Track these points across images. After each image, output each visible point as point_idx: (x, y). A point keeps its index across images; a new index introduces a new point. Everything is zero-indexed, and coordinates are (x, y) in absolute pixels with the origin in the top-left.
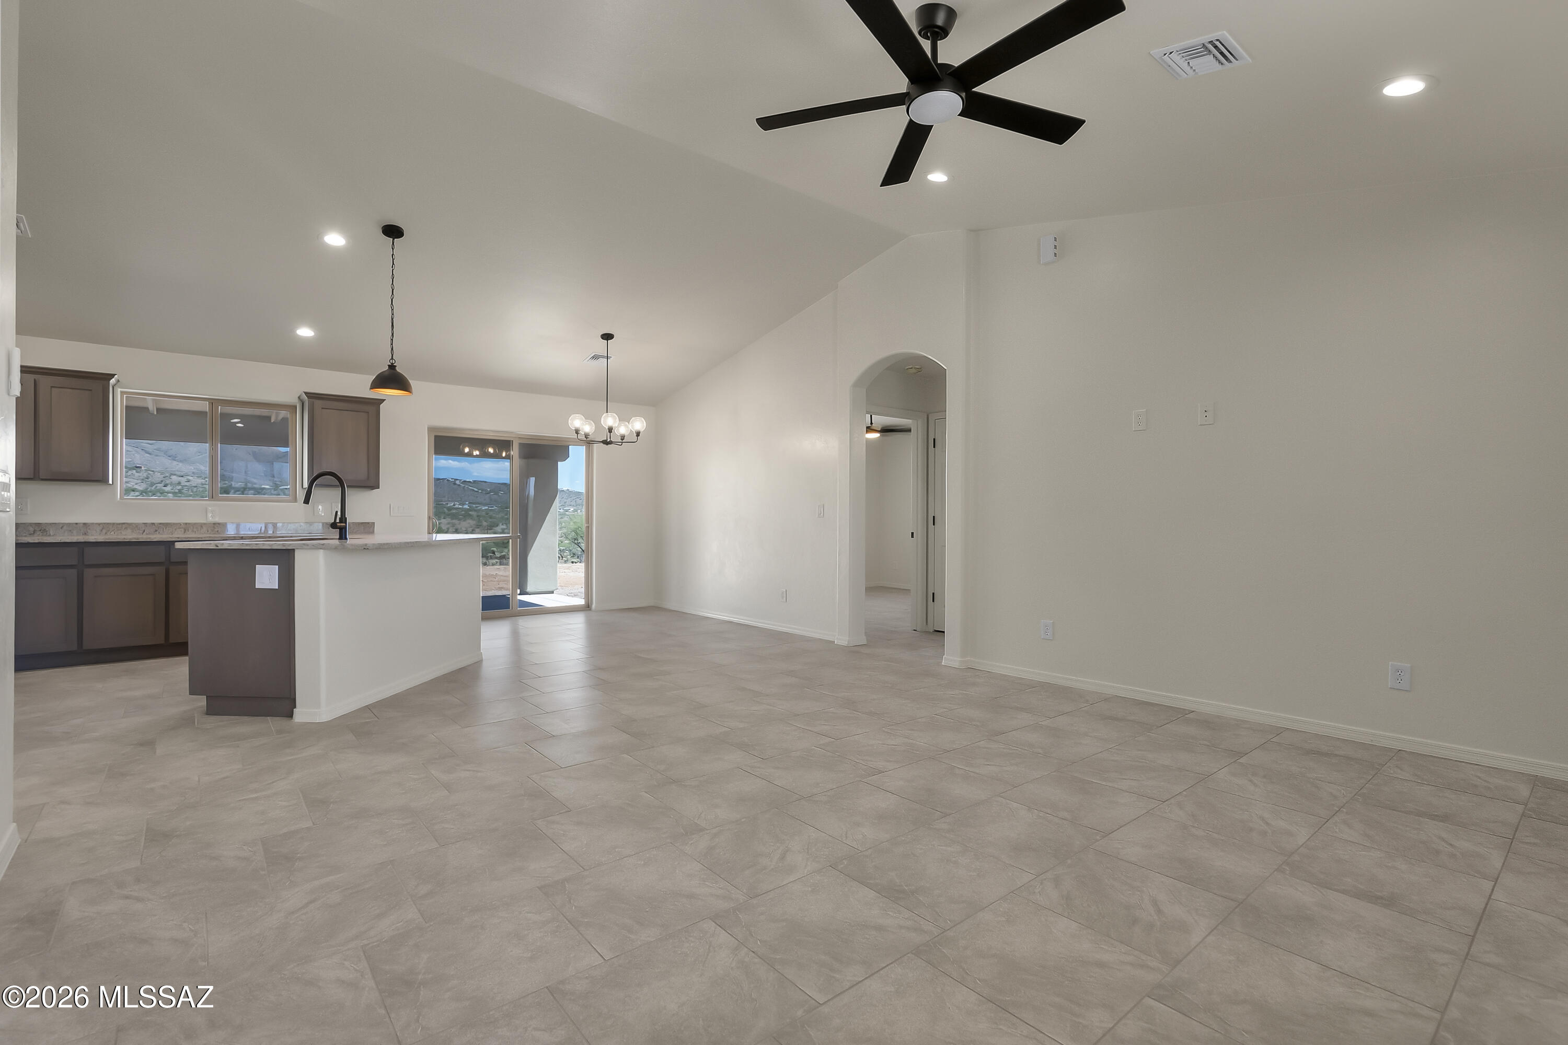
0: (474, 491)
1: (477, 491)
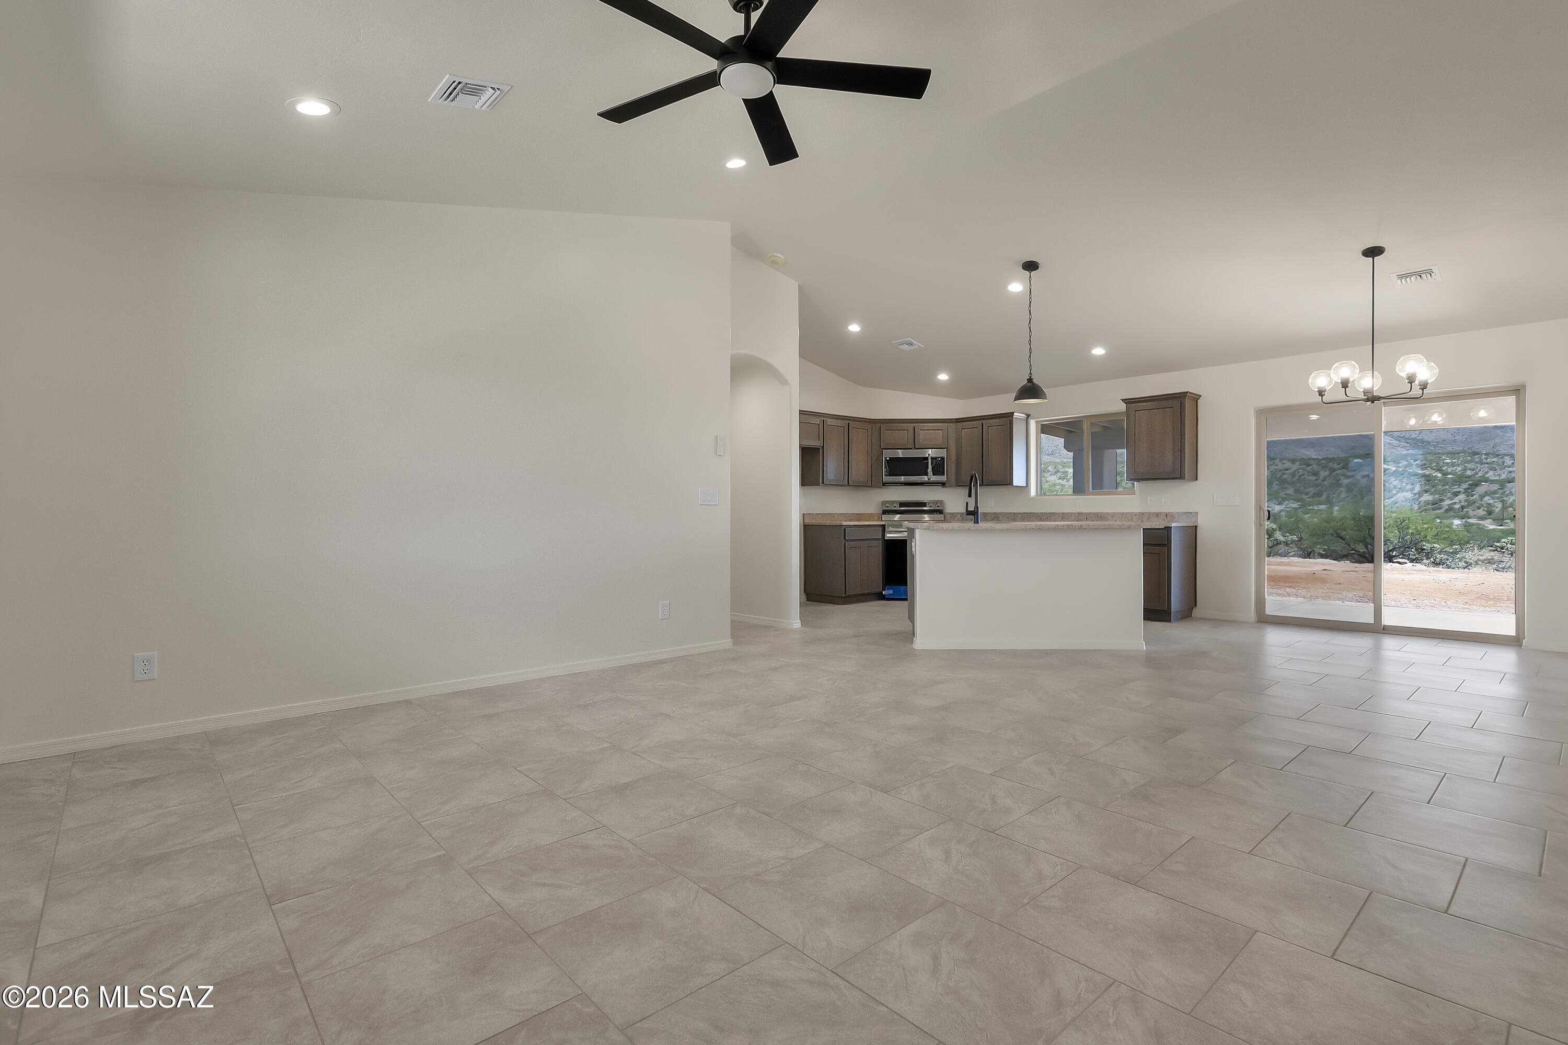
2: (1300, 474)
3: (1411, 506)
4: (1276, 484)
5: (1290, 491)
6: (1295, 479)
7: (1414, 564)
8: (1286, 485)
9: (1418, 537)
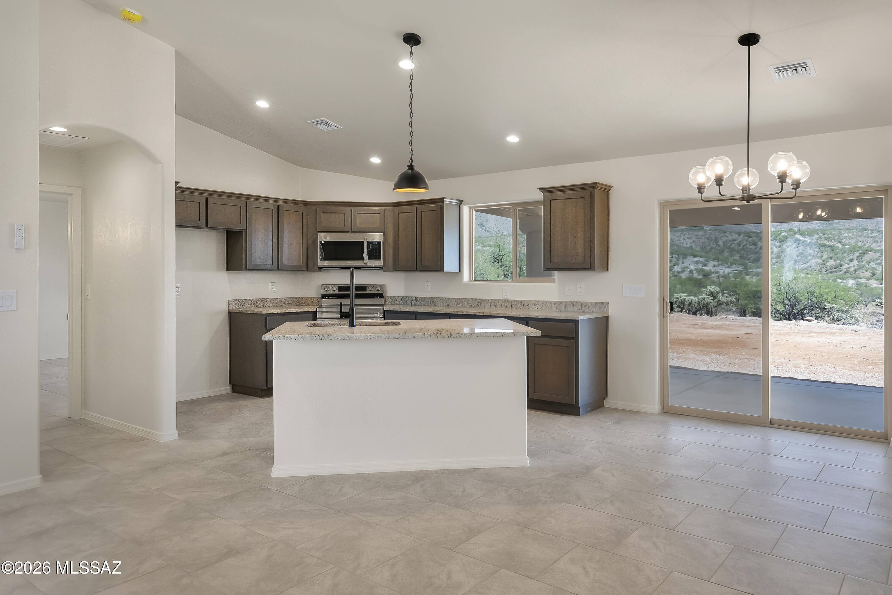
2: (744, 244)
3: (821, 269)
4: (727, 252)
5: (737, 257)
6: (740, 248)
7: (818, 321)
8: (734, 253)
9: (821, 299)
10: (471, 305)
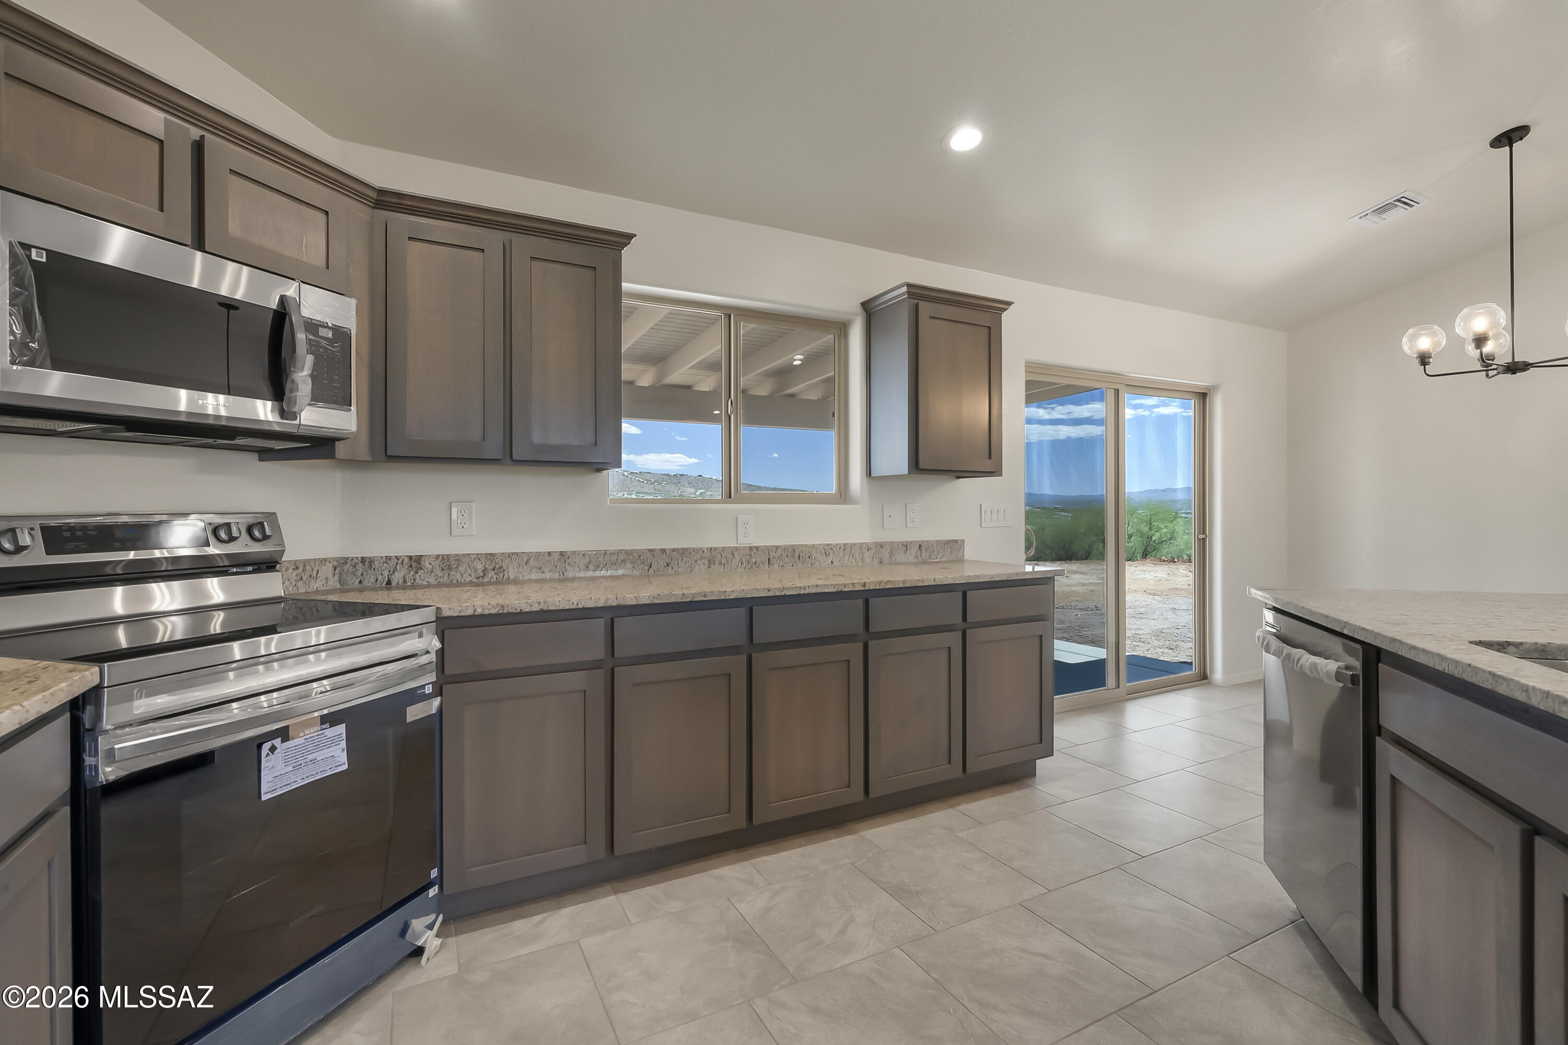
0: (640, 481)
1: (643, 482)
10: (647, 568)
